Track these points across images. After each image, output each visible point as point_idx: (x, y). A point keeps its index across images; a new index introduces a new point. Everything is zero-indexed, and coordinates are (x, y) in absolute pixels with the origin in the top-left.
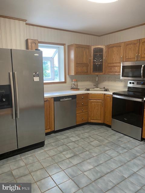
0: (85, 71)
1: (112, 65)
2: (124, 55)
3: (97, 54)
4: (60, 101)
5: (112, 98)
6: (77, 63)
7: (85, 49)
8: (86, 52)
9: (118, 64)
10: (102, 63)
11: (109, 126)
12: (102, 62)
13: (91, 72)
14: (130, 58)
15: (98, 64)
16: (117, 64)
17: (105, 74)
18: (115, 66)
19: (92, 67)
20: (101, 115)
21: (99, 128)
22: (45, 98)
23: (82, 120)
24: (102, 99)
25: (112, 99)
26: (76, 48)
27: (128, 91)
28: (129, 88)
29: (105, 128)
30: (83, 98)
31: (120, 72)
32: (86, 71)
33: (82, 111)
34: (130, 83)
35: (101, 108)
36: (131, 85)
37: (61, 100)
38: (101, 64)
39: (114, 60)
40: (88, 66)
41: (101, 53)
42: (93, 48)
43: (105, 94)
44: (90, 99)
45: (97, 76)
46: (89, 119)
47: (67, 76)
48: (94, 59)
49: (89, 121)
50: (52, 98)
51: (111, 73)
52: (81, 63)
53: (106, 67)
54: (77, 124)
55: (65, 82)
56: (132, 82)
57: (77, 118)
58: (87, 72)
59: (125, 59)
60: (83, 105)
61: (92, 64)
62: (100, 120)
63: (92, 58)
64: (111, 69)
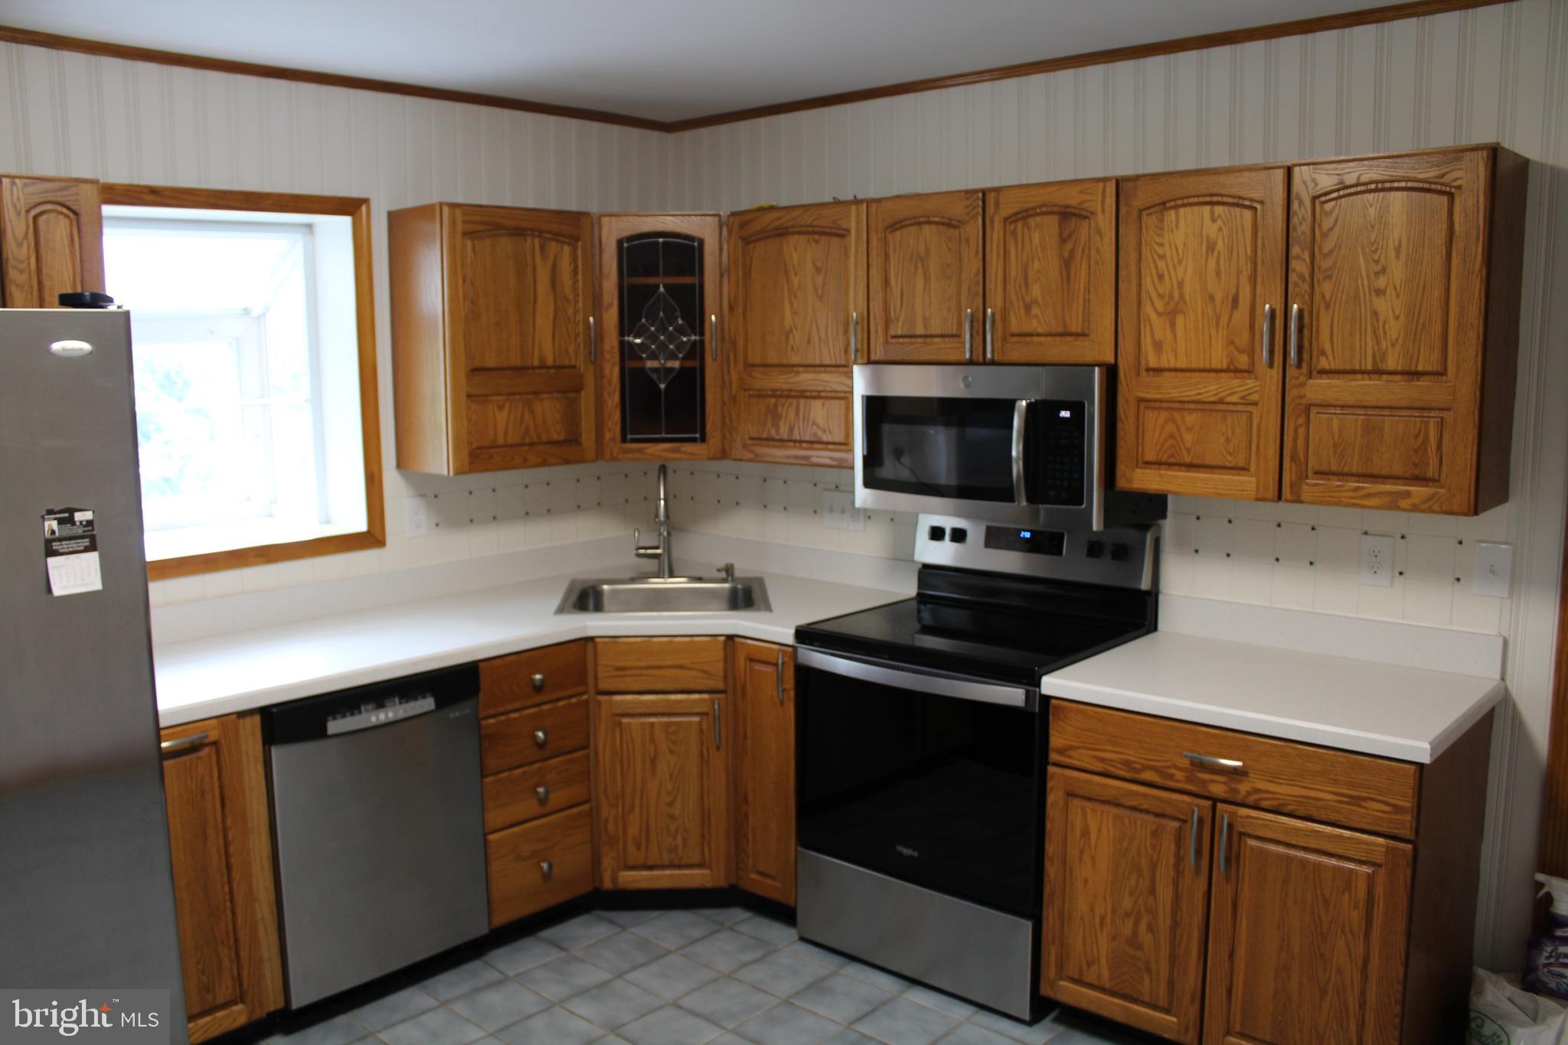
0: (555, 437)
1: (780, 381)
2: (877, 307)
3: (652, 280)
4: (321, 733)
5: (790, 673)
6: (475, 371)
7: (542, 248)
8: (554, 267)
9: (831, 381)
10: (696, 364)
11: (784, 913)
12: (697, 351)
13: (608, 436)
14: (920, 330)
15: (670, 370)
16: (825, 377)
17: (724, 455)
18: (803, 395)
19: (613, 400)
20: (705, 815)
21: (696, 933)
22: (163, 723)
23: (547, 877)
24: (712, 684)
25: (790, 683)
26: (465, 234)
27: (921, 598)
28: (928, 573)
29: (744, 928)
30: (539, 688)
31: (847, 444)
32: (557, 433)
33: (543, 802)
34: (937, 534)
35: (704, 761)
36: (943, 554)
37: (334, 726)
38: (692, 370)
39: (797, 338)
40: (579, 389)
41: (688, 280)
42: (613, 232)
43: (730, 638)
44: (604, 685)
45: (663, 469)
46: (607, 862)
47: (391, 478)
48: (627, 324)
49: (608, 884)
50: (242, 714)
51: (779, 453)
52: (515, 360)
53: (734, 399)
54: (502, 918)
55: (372, 538)
56: (949, 523)
57: (495, 867)
58: (573, 439)
59: (887, 342)
60: (541, 746)
61: (612, 372)
62: (700, 866)
63: (611, 317)
64: (775, 415)
